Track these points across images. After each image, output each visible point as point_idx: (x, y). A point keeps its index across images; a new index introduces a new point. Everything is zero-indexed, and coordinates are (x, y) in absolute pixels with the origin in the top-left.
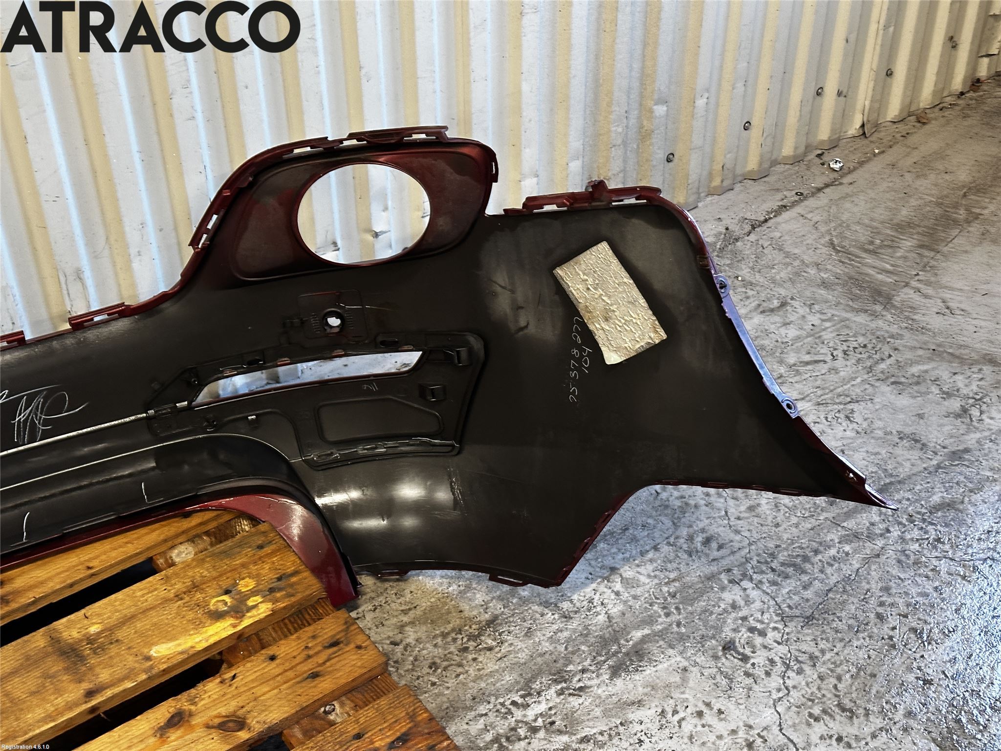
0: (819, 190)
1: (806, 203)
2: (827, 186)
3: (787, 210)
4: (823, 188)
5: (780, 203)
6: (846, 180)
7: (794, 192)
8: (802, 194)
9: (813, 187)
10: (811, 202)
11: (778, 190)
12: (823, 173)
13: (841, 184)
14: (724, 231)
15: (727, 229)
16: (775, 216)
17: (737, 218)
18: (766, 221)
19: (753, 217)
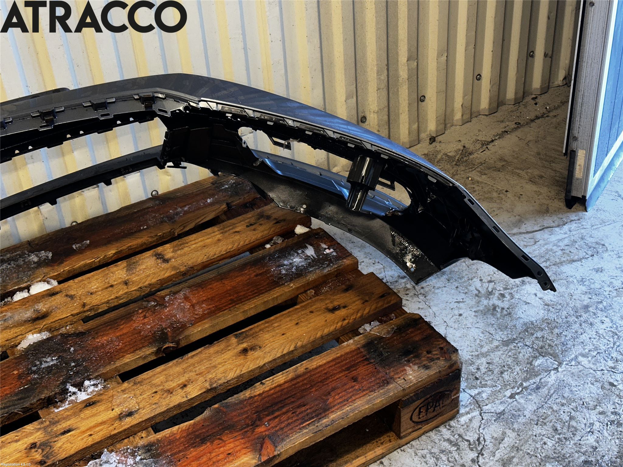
0: (532, 121)
1: (522, 129)
2: (537, 118)
3: (508, 134)
4: (535, 119)
5: (503, 130)
6: (551, 114)
7: (514, 123)
8: (519, 123)
9: (528, 119)
10: (526, 129)
11: (502, 121)
12: (536, 110)
13: (547, 116)
14: (462, 148)
15: (464, 147)
16: (499, 138)
17: (472, 140)
18: (492, 141)
19: (484, 139)
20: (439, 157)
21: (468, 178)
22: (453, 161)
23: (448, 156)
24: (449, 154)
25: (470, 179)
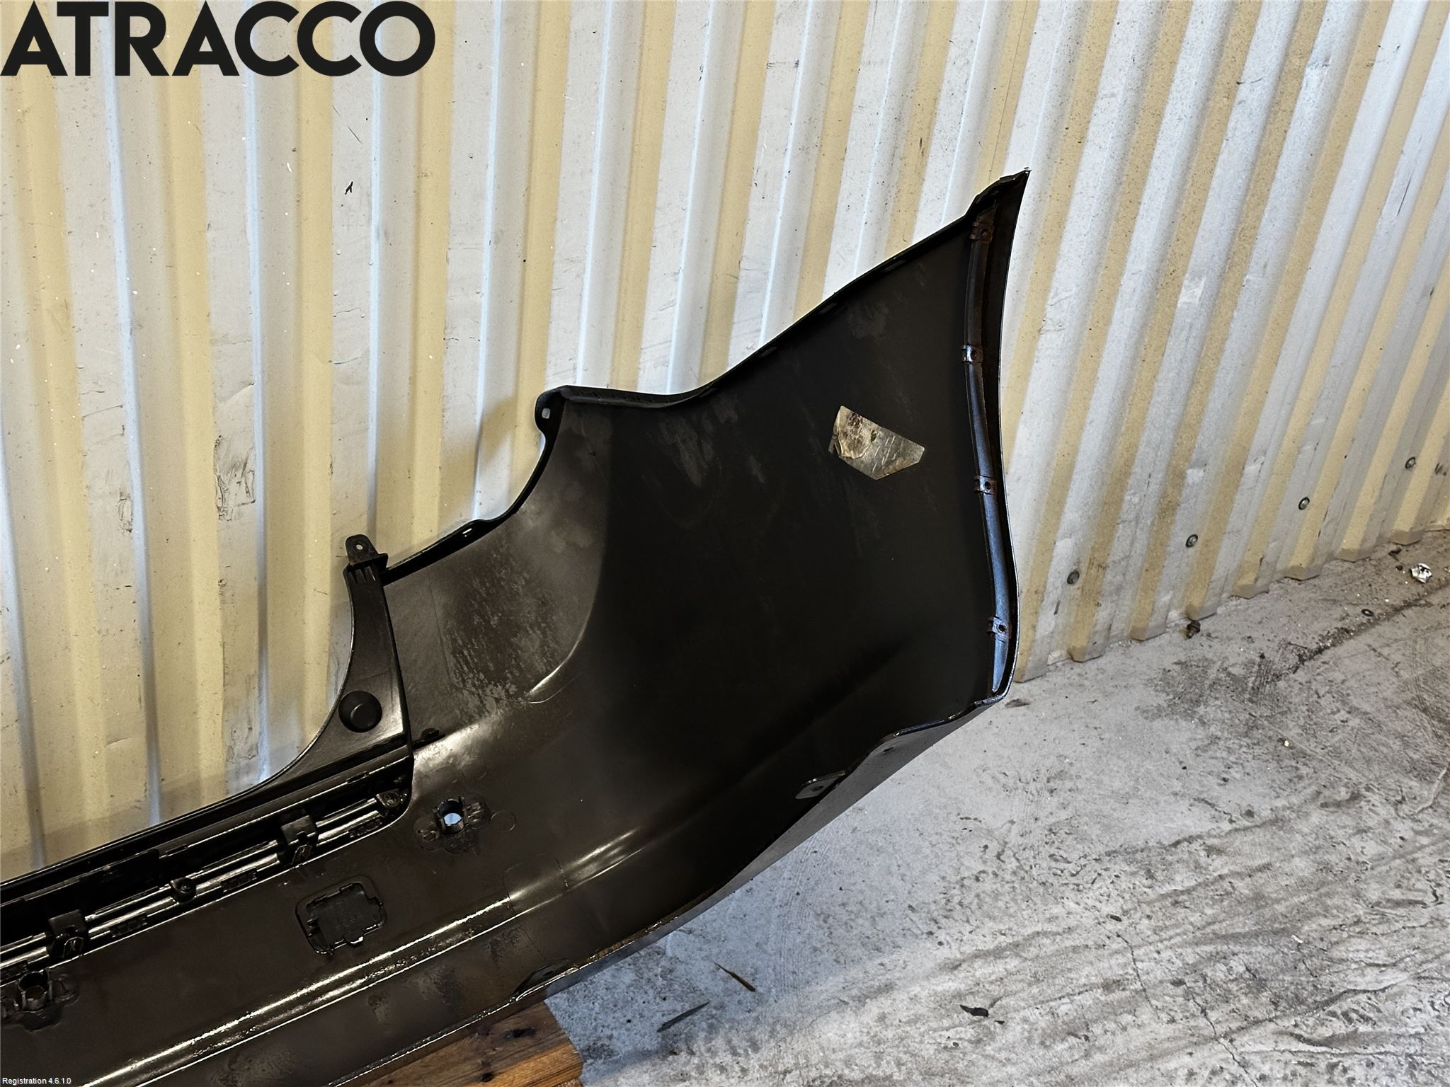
0: (1397, 610)
1: (1378, 629)
2: (1408, 605)
3: (1351, 637)
4: (1402, 608)
5: (1340, 625)
6: (1435, 600)
7: (1359, 610)
8: (1371, 614)
9: (1387, 605)
10: (1386, 629)
11: (1335, 601)
12: (1401, 584)
13: (1428, 604)
14: (1258, 660)
15: (1262, 656)
16: (1333, 645)
17: (1277, 640)
18: (1320, 651)
19: (1301, 643)
20: (1213, 674)
21: (1282, 741)
22: (1244, 690)
23: (1229, 674)
24: (1230, 669)
25: (1287, 744)
